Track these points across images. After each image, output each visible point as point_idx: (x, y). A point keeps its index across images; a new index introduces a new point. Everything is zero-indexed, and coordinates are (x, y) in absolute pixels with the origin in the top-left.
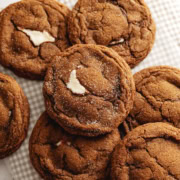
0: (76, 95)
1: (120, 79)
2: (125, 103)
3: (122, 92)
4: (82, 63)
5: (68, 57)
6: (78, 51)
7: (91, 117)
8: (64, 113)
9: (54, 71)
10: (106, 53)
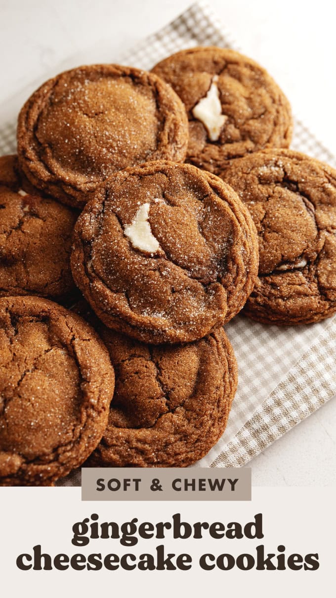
0: (137, 251)
1: (230, 245)
2: (230, 293)
3: (228, 270)
4: (164, 196)
5: (141, 177)
6: (163, 172)
7: (155, 302)
8: (104, 282)
9: (107, 196)
10: (216, 189)
